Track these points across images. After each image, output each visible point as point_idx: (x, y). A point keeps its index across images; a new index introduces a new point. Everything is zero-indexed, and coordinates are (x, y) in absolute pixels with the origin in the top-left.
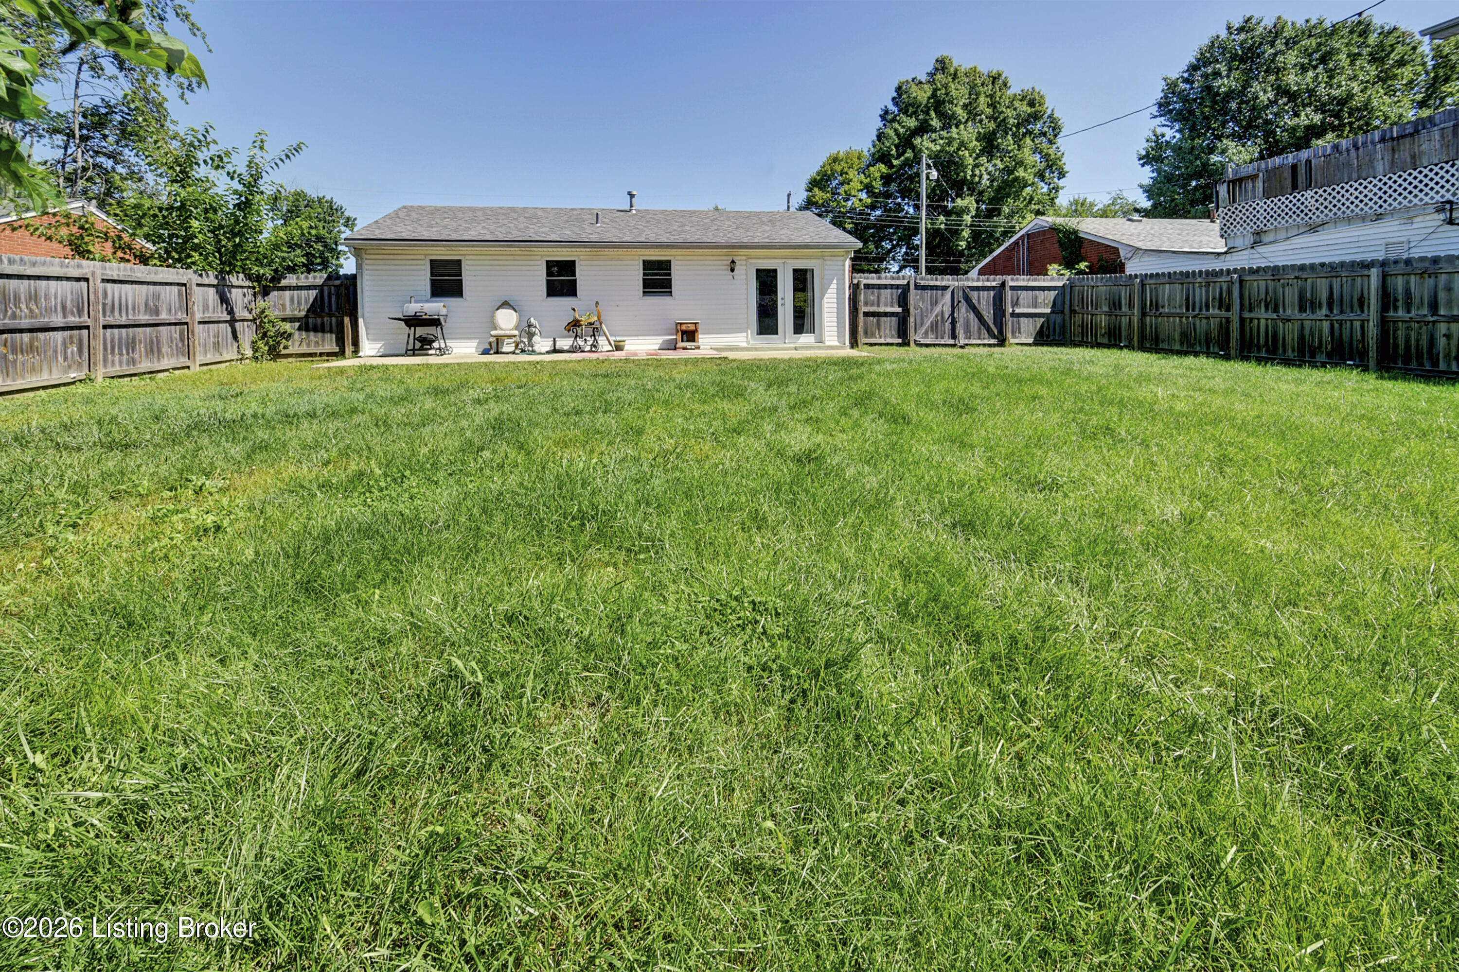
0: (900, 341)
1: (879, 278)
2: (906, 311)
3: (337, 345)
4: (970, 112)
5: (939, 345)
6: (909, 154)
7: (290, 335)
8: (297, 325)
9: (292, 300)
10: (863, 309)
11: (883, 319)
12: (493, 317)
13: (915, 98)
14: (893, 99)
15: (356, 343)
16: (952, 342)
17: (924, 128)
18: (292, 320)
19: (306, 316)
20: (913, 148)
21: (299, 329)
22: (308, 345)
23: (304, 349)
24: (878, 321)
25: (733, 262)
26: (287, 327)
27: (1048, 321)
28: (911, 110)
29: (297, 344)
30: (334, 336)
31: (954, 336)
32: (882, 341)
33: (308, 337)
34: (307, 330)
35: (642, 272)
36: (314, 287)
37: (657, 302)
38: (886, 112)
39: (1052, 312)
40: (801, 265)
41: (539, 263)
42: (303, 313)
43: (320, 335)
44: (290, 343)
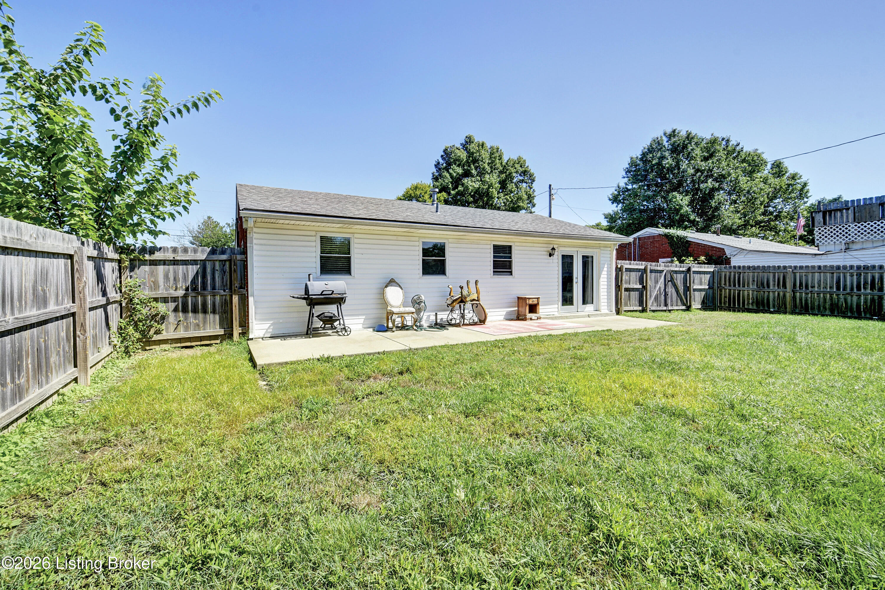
0: (640, 308)
1: (630, 264)
2: (645, 288)
3: (221, 326)
4: (491, 168)
5: (659, 310)
6: (460, 188)
7: (163, 318)
8: (172, 305)
9: (166, 277)
10: (625, 286)
11: (632, 293)
12: (382, 294)
13: (459, 156)
14: (442, 156)
15: (245, 324)
16: (665, 308)
17: (467, 174)
18: (165, 300)
19: (185, 296)
20: (463, 185)
21: (176, 310)
22: (187, 329)
23: (182, 333)
24: (629, 294)
25: (553, 249)
26: (162, 308)
27: (706, 294)
28: (458, 163)
29: (172, 328)
30: (217, 317)
31: (666, 305)
32: (631, 308)
33: (186, 319)
34: (185, 310)
35: (492, 254)
36: (194, 262)
37: (504, 279)
38: (439, 163)
39: (709, 288)
40: (588, 252)
41: (417, 243)
42: (181, 293)
43: (201, 316)
44: (163, 327)
